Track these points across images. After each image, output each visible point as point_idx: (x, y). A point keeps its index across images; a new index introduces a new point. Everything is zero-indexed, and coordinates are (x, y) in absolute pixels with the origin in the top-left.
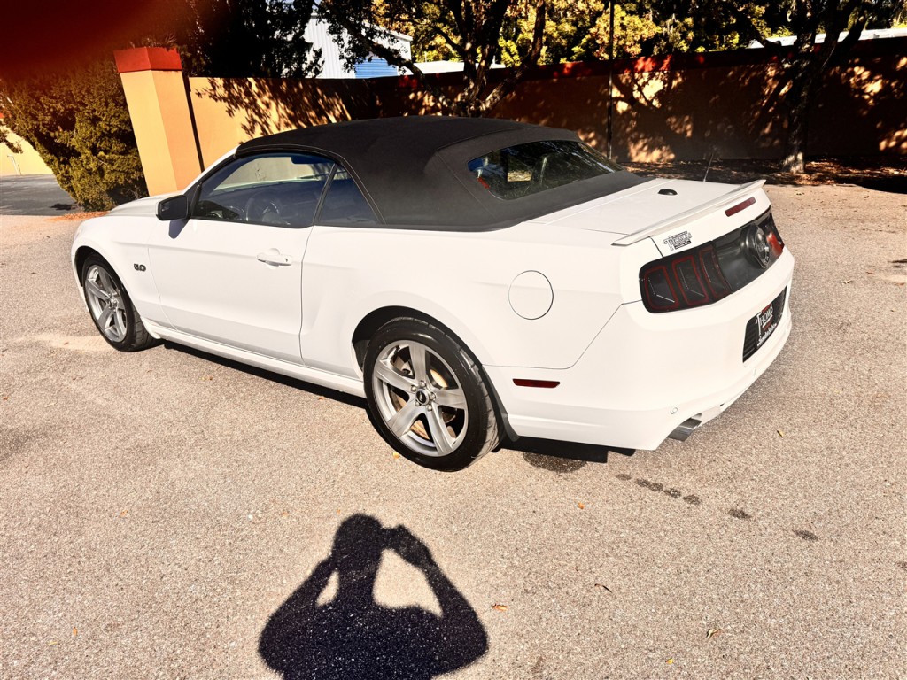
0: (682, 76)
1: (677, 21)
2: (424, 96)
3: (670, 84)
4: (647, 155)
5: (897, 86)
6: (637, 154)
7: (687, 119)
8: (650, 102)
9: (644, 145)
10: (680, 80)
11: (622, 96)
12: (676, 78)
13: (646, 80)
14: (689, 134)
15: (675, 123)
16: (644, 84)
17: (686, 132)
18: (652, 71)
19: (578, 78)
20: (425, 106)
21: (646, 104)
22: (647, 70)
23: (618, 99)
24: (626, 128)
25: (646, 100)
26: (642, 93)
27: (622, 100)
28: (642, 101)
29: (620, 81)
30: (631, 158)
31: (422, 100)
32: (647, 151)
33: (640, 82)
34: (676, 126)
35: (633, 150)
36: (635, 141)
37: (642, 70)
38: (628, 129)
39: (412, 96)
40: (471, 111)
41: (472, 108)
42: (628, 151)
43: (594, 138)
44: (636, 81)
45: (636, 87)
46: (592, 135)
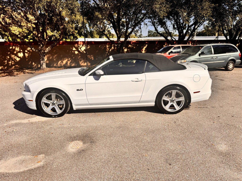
0: (90, 46)
1: (57, 32)
2: (16, 48)
3: (87, 48)
4: (84, 64)
5: (129, 50)
6: (82, 64)
7: (92, 56)
8: (83, 52)
9: (83, 62)
10: (89, 47)
11: (76, 50)
12: (88, 47)
13: (81, 46)
14: (93, 59)
15: (89, 57)
16: (81, 47)
17: (92, 59)
18: (83, 44)
19: (64, 45)
20: (16, 51)
21: (82, 52)
22: (81, 44)
23: (75, 51)
24: (78, 58)
25: (82, 51)
26: (81, 49)
27: (76, 51)
28: (81, 51)
29: (75, 47)
30: (80, 65)
31: (15, 49)
32: (84, 63)
33: (80, 47)
34: (90, 57)
35: (80, 63)
36: (81, 61)
37: (80, 44)
38: (79, 58)
39: (11, 48)
40: (42, 52)
41: (43, 51)
42: (79, 63)
43: (70, 60)
44: (79, 47)
45: (79, 48)
46: (69, 59)
